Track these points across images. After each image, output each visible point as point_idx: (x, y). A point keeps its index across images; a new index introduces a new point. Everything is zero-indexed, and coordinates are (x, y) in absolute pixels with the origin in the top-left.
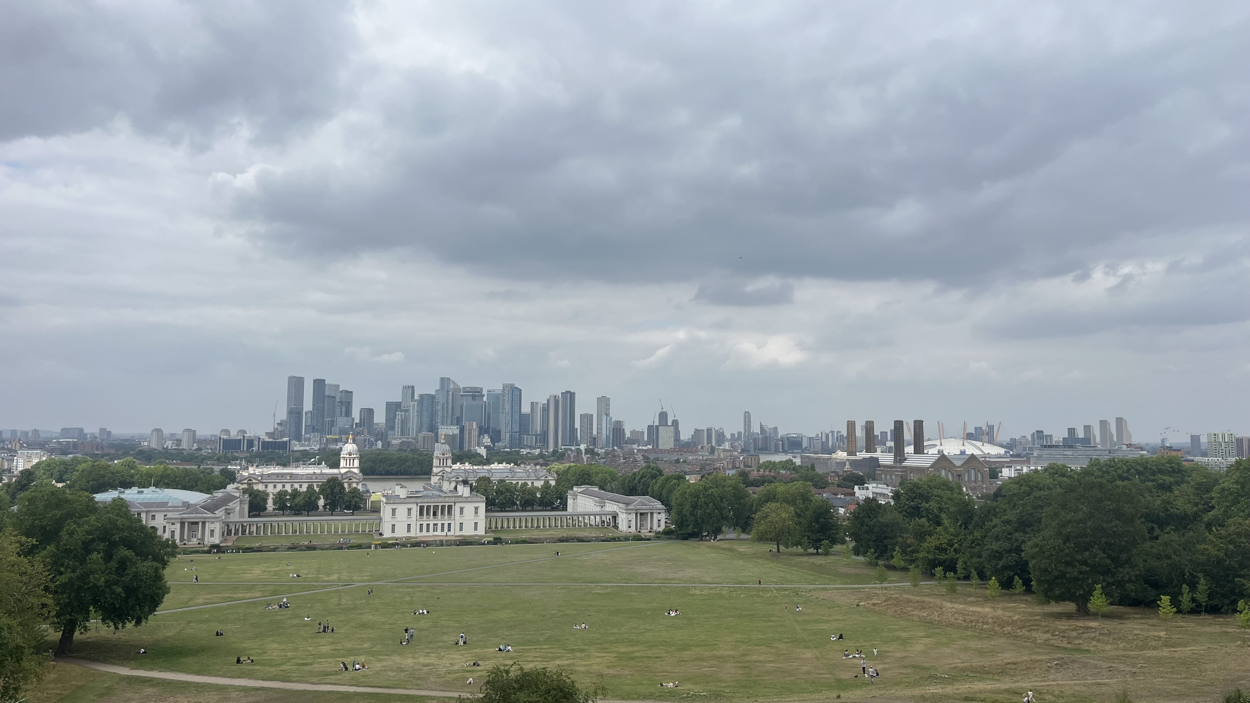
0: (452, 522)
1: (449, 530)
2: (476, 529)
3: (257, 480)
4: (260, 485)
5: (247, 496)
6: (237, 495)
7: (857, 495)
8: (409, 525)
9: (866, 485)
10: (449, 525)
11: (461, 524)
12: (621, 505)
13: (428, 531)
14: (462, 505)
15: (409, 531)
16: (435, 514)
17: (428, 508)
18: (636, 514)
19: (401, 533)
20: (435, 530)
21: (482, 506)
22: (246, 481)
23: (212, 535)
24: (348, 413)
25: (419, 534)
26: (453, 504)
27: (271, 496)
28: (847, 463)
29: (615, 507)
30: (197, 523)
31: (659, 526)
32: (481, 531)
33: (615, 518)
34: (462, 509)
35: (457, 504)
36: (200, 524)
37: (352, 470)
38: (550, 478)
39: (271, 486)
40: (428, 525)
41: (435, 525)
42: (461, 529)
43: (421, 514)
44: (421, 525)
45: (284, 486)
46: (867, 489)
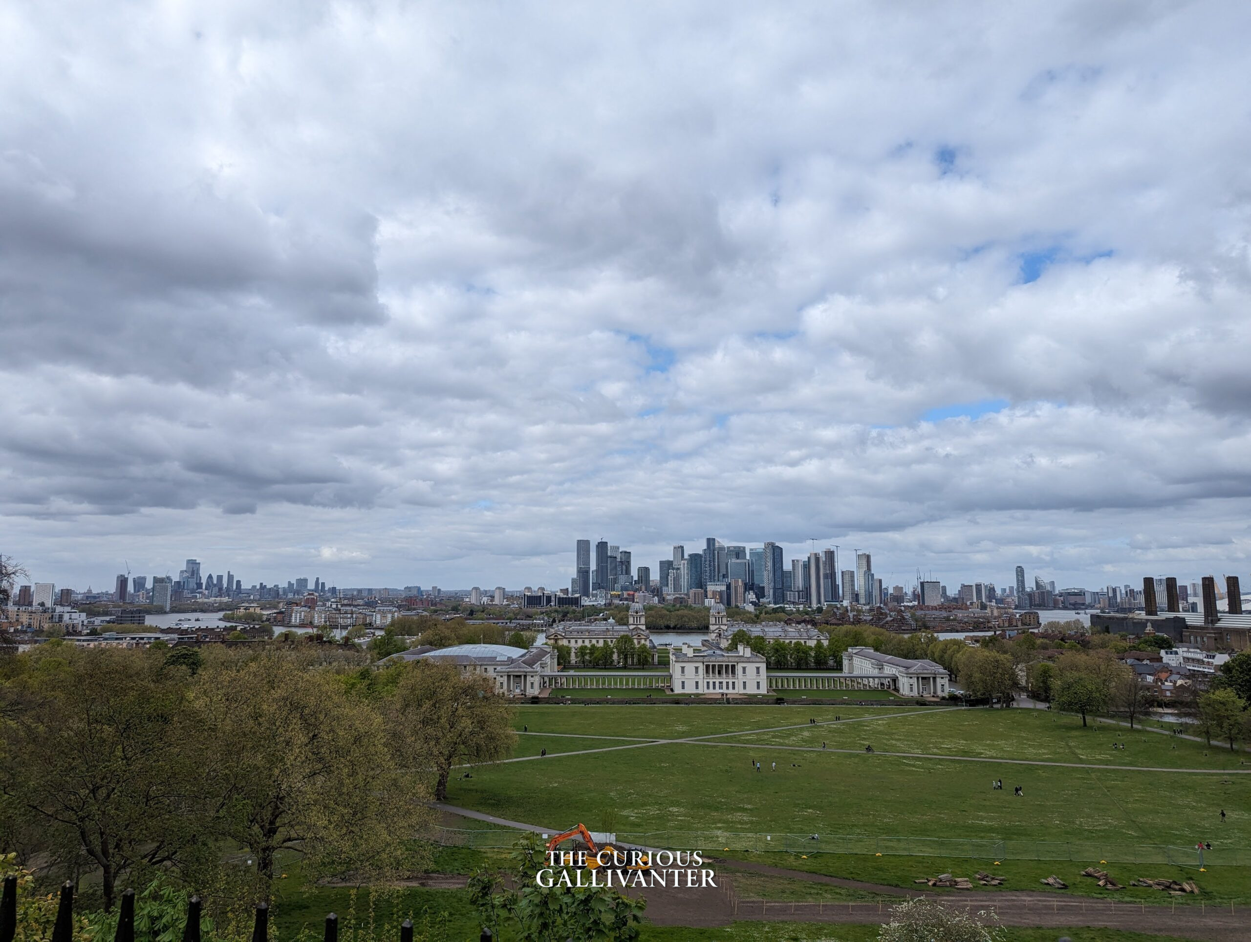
0: (736, 681)
1: (734, 688)
2: (758, 687)
3: (561, 635)
4: (564, 640)
5: (556, 651)
6: (548, 650)
7: (1165, 660)
8: (697, 683)
9: (1174, 649)
10: (733, 683)
11: (744, 683)
12: (901, 669)
13: (714, 688)
14: (744, 665)
16: (719, 673)
17: (714, 666)
18: (918, 678)
19: (690, 689)
20: (721, 687)
21: (763, 667)
22: (552, 637)
23: (532, 687)
24: (628, 572)
25: (706, 691)
26: (735, 664)
27: (573, 650)
28: (1149, 624)
29: (894, 670)
30: (520, 676)
31: (943, 691)
32: (763, 690)
33: (895, 680)
34: (744, 668)
35: (739, 664)
36: (523, 677)
37: (639, 626)
38: (822, 638)
39: (573, 641)
40: (714, 683)
41: (721, 683)
42: (745, 687)
43: (707, 672)
45: (583, 642)
46: (1176, 653)
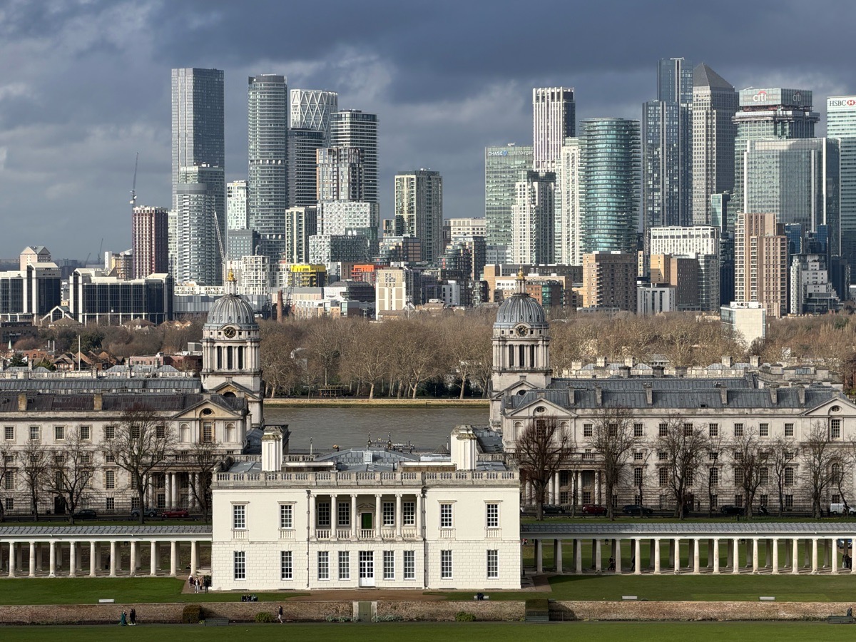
0: (418, 549)
1: (408, 572)
2: (492, 570)
8: (286, 556)
10: (408, 556)
11: (446, 555)
13: (343, 572)
14: (446, 495)
15: (286, 572)
16: (367, 522)
17: (343, 503)
19: (263, 578)
20: (365, 571)
21: (511, 502)
25: (317, 584)
26: (417, 492)
32: (509, 578)
34: (446, 508)
35: (430, 493)
40: (343, 556)
41: (366, 556)
42: (446, 570)
43: (322, 519)
44: (323, 556)
